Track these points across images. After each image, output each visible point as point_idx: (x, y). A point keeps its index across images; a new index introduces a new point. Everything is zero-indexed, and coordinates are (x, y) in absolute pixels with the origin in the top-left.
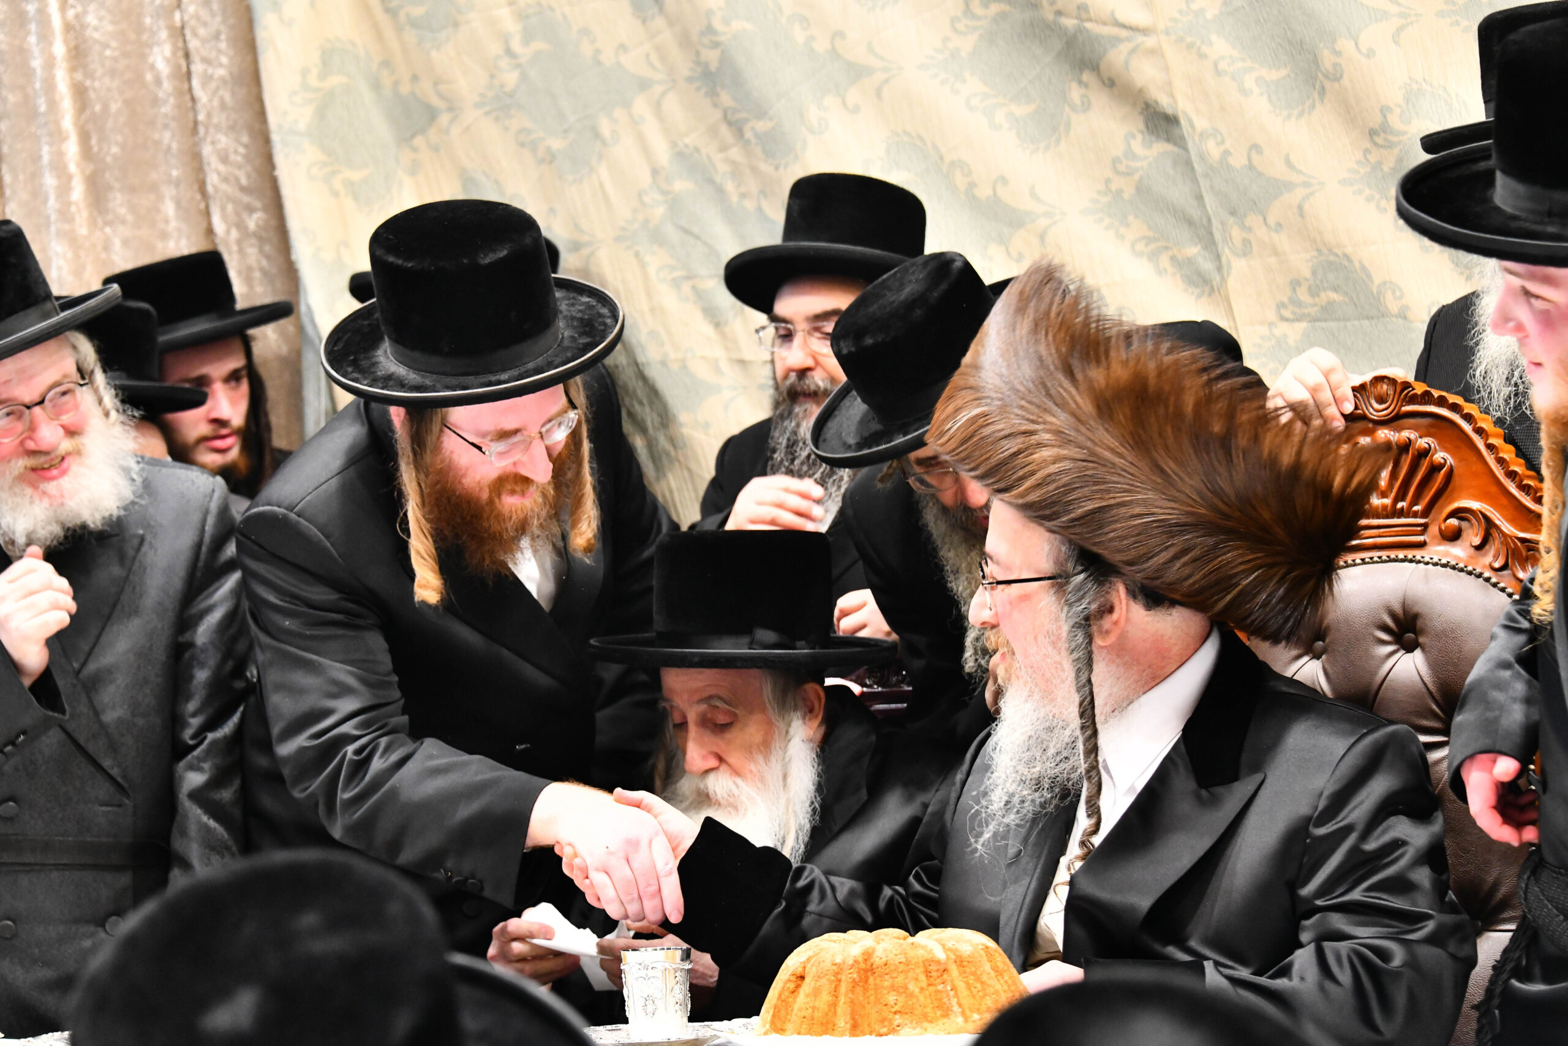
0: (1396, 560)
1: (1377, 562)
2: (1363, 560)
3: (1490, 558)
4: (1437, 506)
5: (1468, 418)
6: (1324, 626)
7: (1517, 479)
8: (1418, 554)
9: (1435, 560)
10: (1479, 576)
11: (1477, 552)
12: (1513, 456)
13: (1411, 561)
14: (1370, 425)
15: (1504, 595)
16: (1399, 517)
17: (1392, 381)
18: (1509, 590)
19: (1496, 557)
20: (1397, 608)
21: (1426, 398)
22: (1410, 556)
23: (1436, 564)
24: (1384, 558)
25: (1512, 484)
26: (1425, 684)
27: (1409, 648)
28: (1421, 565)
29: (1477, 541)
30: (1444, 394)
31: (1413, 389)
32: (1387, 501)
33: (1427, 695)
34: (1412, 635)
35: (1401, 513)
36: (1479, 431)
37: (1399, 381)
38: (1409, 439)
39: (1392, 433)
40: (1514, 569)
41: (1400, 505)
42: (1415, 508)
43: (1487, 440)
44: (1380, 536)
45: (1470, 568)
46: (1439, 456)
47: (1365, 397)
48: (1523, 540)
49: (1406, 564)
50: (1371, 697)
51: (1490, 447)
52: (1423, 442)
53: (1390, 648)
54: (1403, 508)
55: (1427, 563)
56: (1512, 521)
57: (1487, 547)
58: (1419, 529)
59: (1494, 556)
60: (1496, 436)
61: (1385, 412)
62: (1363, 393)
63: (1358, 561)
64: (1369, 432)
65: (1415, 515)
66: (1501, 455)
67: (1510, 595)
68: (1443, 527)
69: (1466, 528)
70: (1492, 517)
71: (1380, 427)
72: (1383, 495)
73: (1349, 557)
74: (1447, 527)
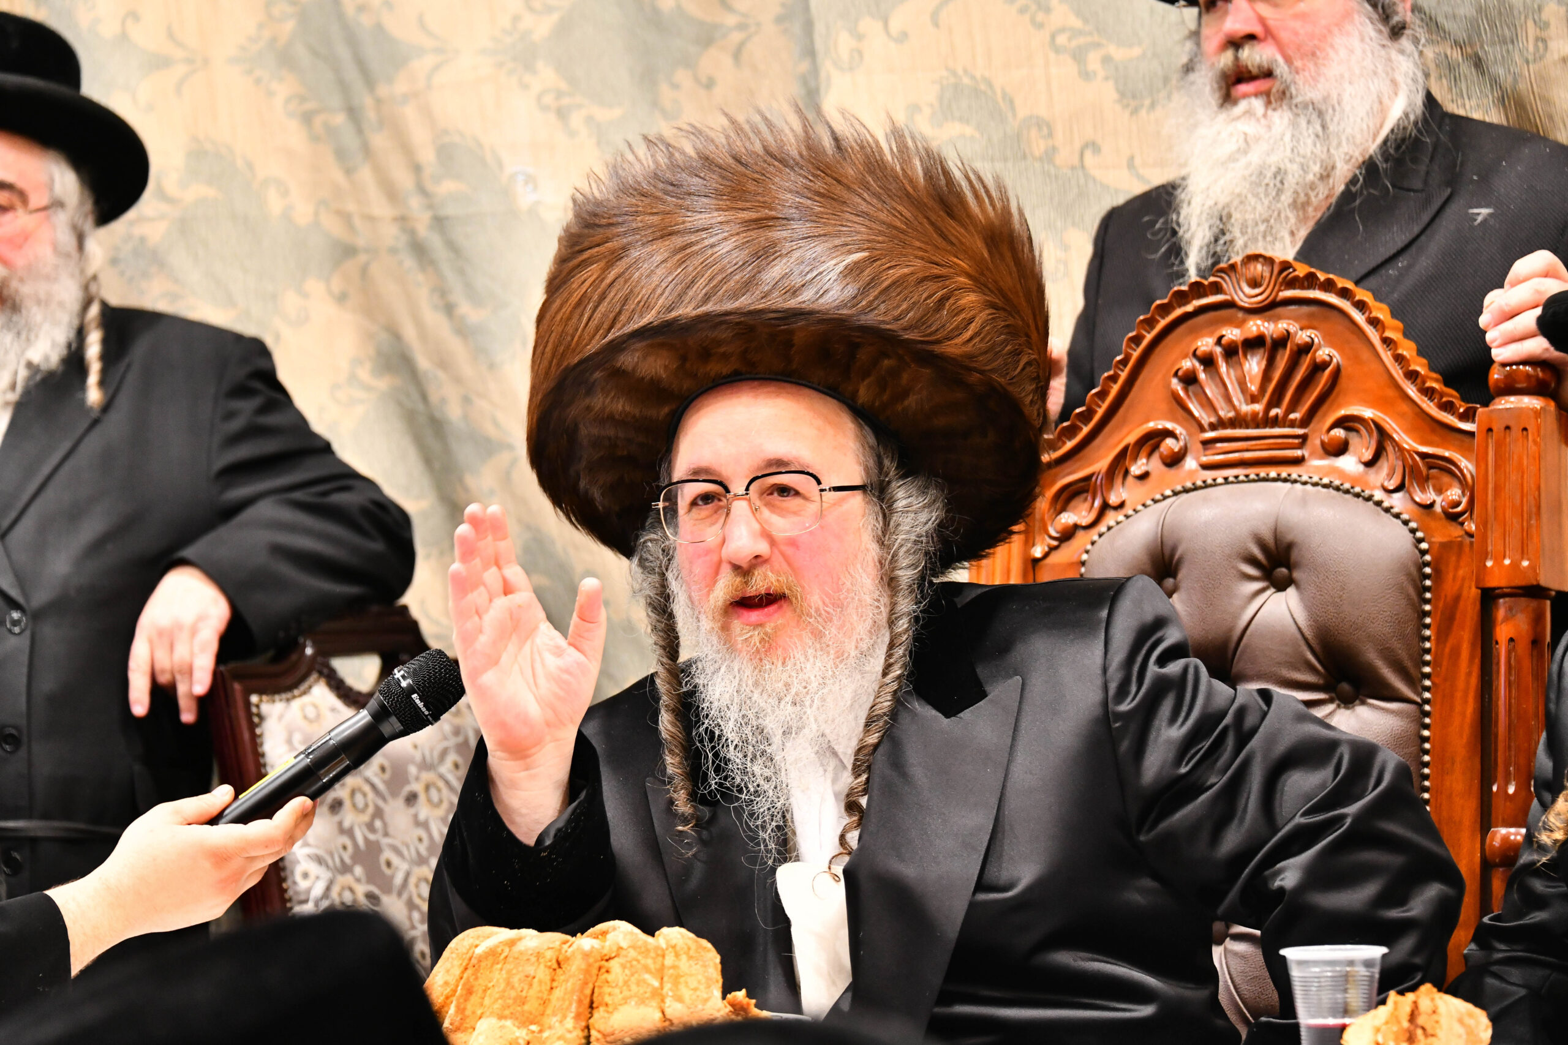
0: (1266, 480)
1: (1243, 482)
2: (1226, 479)
3: (1382, 476)
4: (1320, 413)
5: (1361, 306)
6: (1176, 557)
7: (1419, 381)
8: (1294, 472)
9: (1315, 479)
10: (1369, 499)
11: (1367, 469)
12: (1414, 353)
13: (1285, 480)
14: (1240, 315)
15: (1399, 522)
16: (1272, 427)
17: (1269, 261)
18: (1405, 516)
19: (1390, 476)
20: (1268, 537)
21: (1310, 281)
22: (1284, 475)
23: (1315, 484)
24: (1252, 476)
25: (1412, 387)
26: (1299, 629)
27: (1281, 586)
28: (1298, 486)
29: (1368, 455)
30: (1331, 276)
31: (1295, 270)
32: (1258, 407)
33: (1302, 643)
34: (1284, 570)
35: (1275, 422)
36: (1374, 322)
37: (1277, 261)
38: (1287, 331)
39: (1266, 324)
40: (1412, 490)
41: (1274, 412)
42: (1292, 416)
43: (1384, 332)
44: (1247, 450)
45: (1357, 489)
46: (1323, 353)
47: (1234, 280)
48: (1424, 456)
49: (1279, 484)
50: (1233, 645)
51: (1386, 341)
52: (1303, 336)
53: (1257, 586)
54: (1277, 416)
55: (1305, 483)
56: (1409, 431)
57: (1379, 464)
58: (1296, 441)
59: (1388, 475)
60: (1395, 329)
61: (1260, 298)
62: (1233, 275)
63: (1220, 480)
64: (1240, 324)
65: (1292, 424)
66: (1400, 351)
67: (1406, 523)
68: (1326, 439)
69: (1354, 440)
70: (1387, 427)
71: (1252, 316)
72: (1254, 399)
73: (1209, 475)
74: (1331, 439)
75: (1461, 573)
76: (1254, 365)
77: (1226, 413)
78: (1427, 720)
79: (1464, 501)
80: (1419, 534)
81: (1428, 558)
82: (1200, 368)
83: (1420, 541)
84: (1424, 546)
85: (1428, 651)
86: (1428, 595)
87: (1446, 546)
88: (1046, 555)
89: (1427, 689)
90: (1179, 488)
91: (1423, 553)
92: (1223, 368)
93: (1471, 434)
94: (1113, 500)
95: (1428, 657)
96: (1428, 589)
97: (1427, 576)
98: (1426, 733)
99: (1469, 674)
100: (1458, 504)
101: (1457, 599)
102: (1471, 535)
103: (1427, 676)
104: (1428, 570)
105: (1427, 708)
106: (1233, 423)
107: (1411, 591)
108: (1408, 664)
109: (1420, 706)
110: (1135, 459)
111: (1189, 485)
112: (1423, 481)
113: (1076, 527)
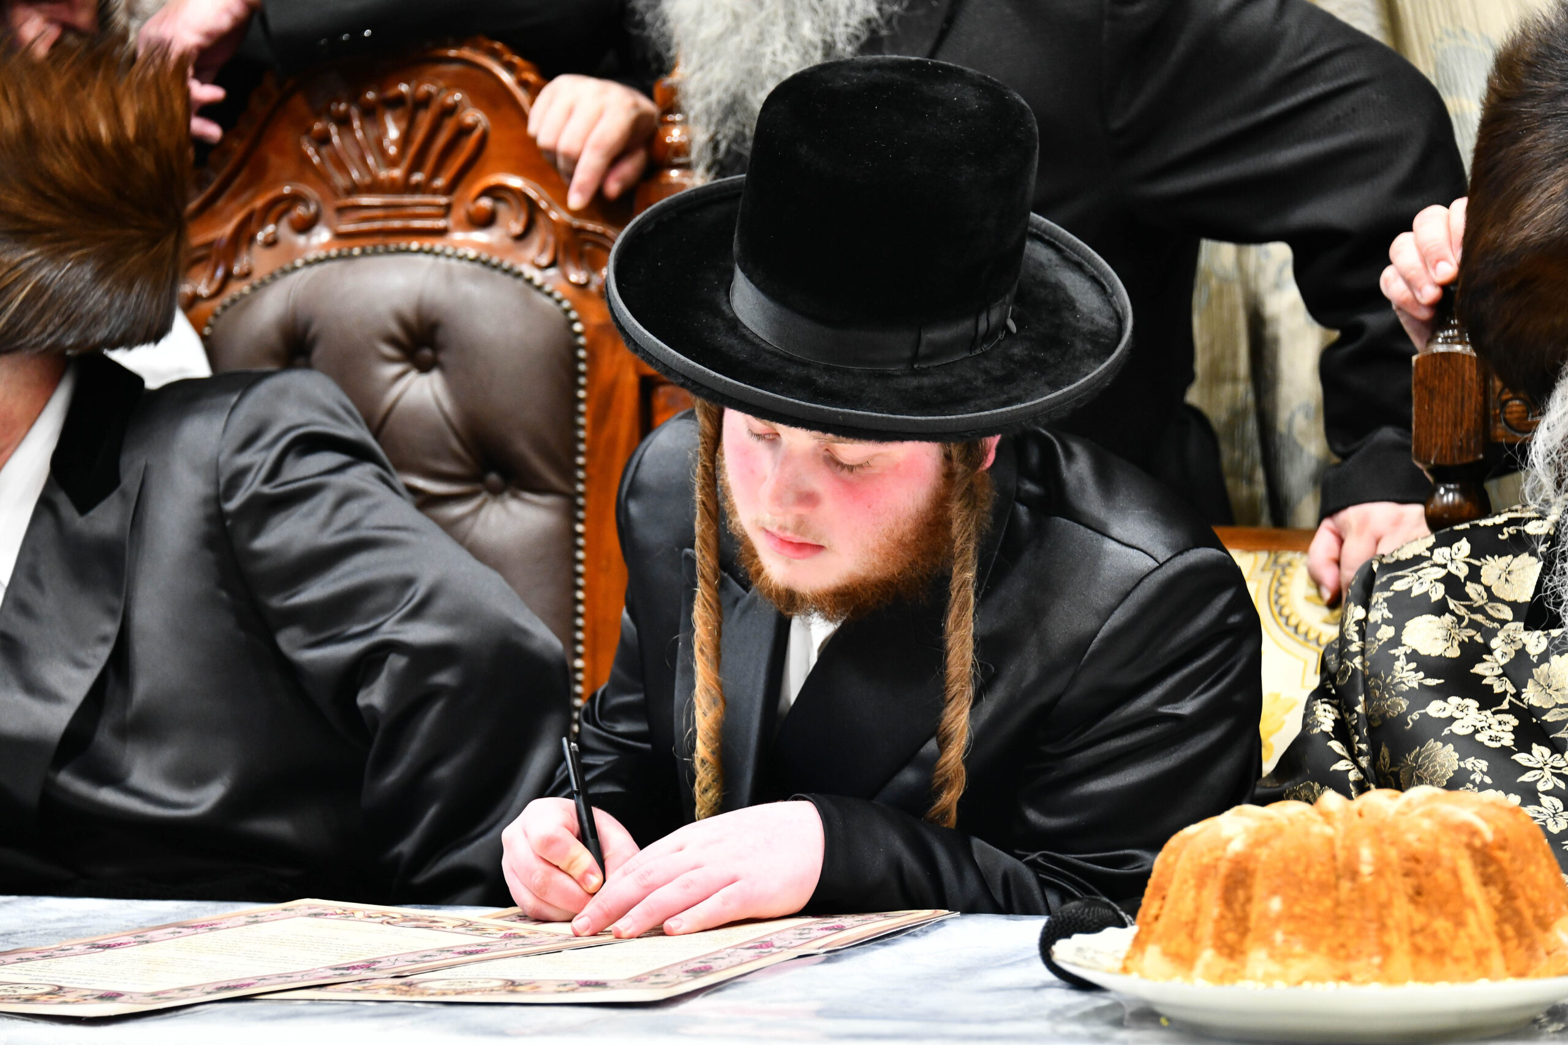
0: (407, 251)
1: (382, 253)
2: (363, 250)
3: (533, 251)
4: (464, 181)
6: (309, 334)
8: (438, 244)
9: (460, 252)
10: (518, 275)
11: (517, 243)
13: (428, 253)
15: (550, 301)
16: (414, 194)
18: (558, 296)
19: (542, 250)
20: (409, 314)
22: (427, 247)
23: (461, 258)
24: (392, 248)
26: (446, 417)
27: (424, 368)
28: (442, 260)
29: (517, 228)
32: (397, 173)
33: (447, 430)
34: (429, 350)
35: (417, 189)
36: (524, 86)
38: (429, 92)
39: (406, 83)
40: (565, 267)
41: (414, 178)
42: (435, 183)
44: (388, 219)
45: (506, 265)
46: (468, 116)
48: (577, 231)
49: (421, 258)
52: (448, 97)
53: (396, 369)
54: (418, 182)
55: (449, 257)
57: (530, 238)
58: (440, 210)
59: (540, 250)
63: (357, 251)
64: (377, 82)
65: (435, 192)
67: (558, 302)
68: (472, 208)
69: (502, 208)
70: (536, 199)
72: (393, 163)
73: (343, 246)
74: (480, 209)
75: (618, 357)
76: (391, 127)
77: (360, 177)
78: (581, 515)
80: (573, 315)
81: (581, 340)
82: (333, 128)
83: (574, 322)
84: (578, 327)
85: (582, 440)
86: (582, 381)
87: (602, 328)
89: (581, 481)
90: (311, 258)
91: (577, 335)
92: (359, 128)
94: (238, 268)
95: (582, 447)
96: (582, 374)
97: (581, 360)
98: (580, 528)
101: (614, 385)
103: (581, 467)
104: (581, 353)
105: (580, 501)
106: (369, 190)
108: (561, 454)
109: (573, 499)
110: (262, 225)
111: (322, 255)
112: (576, 261)
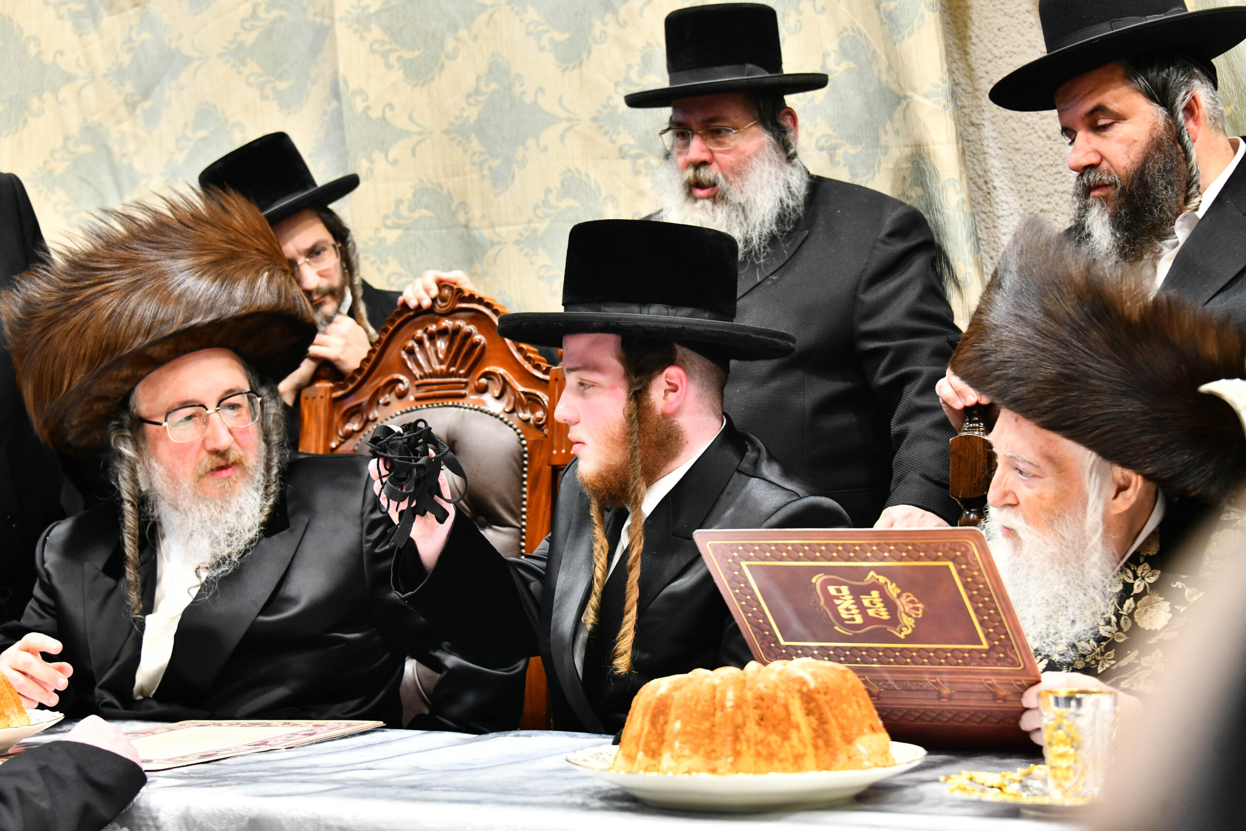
0: (447, 406)
1: (435, 407)
2: (427, 405)
3: (504, 405)
4: (474, 370)
5: (496, 312)
7: (523, 353)
8: (461, 402)
9: (471, 406)
10: (497, 417)
11: (497, 401)
13: (456, 406)
14: (437, 317)
15: (511, 429)
16: (450, 377)
18: (515, 426)
19: (508, 404)
21: (471, 299)
22: (456, 404)
23: (470, 409)
24: (438, 405)
25: (520, 356)
28: (462, 410)
29: (497, 393)
32: (444, 367)
35: (452, 375)
38: (459, 326)
39: (449, 322)
40: (519, 412)
41: (452, 369)
42: (460, 372)
44: (438, 390)
45: (492, 412)
46: (477, 338)
48: (525, 394)
49: (453, 409)
52: (468, 328)
54: (453, 371)
55: (466, 408)
56: (520, 381)
57: (503, 397)
58: (462, 385)
61: (446, 308)
64: (436, 322)
65: (460, 376)
67: (515, 430)
68: (476, 384)
69: (491, 385)
70: (507, 378)
71: (443, 318)
72: (442, 362)
73: (418, 404)
74: (479, 384)
75: (542, 457)
76: (442, 345)
77: (428, 370)
78: (524, 537)
79: (545, 417)
80: (522, 436)
81: (526, 449)
82: (415, 345)
83: (522, 439)
84: (524, 442)
85: (525, 499)
86: (525, 469)
87: (535, 443)
88: (338, 447)
89: (524, 520)
90: (404, 410)
91: (524, 446)
92: (427, 344)
93: (547, 382)
94: (371, 417)
95: (525, 503)
96: (525, 466)
97: (525, 459)
98: (523, 544)
99: (545, 512)
100: (540, 420)
101: (540, 471)
102: (546, 436)
103: (524, 513)
104: (526, 456)
105: (524, 530)
106: (431, 376)
107: (515, 465)
108: (513, 506)
109: (520, 529)
110: (383, 395)
111: (409, 409)
112: (524, 409)
113: (353, 431)
